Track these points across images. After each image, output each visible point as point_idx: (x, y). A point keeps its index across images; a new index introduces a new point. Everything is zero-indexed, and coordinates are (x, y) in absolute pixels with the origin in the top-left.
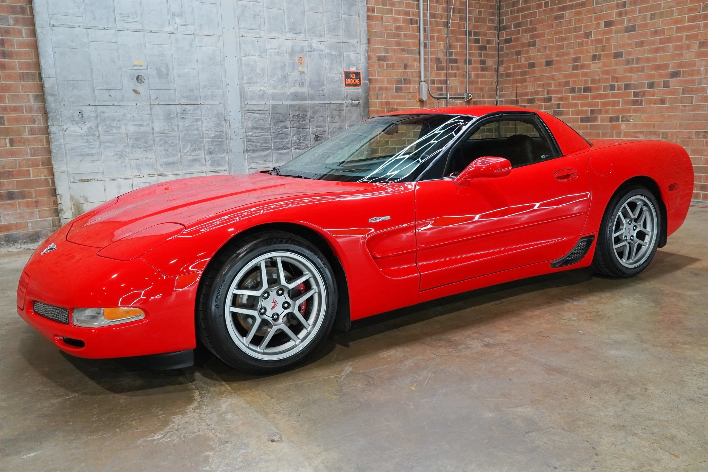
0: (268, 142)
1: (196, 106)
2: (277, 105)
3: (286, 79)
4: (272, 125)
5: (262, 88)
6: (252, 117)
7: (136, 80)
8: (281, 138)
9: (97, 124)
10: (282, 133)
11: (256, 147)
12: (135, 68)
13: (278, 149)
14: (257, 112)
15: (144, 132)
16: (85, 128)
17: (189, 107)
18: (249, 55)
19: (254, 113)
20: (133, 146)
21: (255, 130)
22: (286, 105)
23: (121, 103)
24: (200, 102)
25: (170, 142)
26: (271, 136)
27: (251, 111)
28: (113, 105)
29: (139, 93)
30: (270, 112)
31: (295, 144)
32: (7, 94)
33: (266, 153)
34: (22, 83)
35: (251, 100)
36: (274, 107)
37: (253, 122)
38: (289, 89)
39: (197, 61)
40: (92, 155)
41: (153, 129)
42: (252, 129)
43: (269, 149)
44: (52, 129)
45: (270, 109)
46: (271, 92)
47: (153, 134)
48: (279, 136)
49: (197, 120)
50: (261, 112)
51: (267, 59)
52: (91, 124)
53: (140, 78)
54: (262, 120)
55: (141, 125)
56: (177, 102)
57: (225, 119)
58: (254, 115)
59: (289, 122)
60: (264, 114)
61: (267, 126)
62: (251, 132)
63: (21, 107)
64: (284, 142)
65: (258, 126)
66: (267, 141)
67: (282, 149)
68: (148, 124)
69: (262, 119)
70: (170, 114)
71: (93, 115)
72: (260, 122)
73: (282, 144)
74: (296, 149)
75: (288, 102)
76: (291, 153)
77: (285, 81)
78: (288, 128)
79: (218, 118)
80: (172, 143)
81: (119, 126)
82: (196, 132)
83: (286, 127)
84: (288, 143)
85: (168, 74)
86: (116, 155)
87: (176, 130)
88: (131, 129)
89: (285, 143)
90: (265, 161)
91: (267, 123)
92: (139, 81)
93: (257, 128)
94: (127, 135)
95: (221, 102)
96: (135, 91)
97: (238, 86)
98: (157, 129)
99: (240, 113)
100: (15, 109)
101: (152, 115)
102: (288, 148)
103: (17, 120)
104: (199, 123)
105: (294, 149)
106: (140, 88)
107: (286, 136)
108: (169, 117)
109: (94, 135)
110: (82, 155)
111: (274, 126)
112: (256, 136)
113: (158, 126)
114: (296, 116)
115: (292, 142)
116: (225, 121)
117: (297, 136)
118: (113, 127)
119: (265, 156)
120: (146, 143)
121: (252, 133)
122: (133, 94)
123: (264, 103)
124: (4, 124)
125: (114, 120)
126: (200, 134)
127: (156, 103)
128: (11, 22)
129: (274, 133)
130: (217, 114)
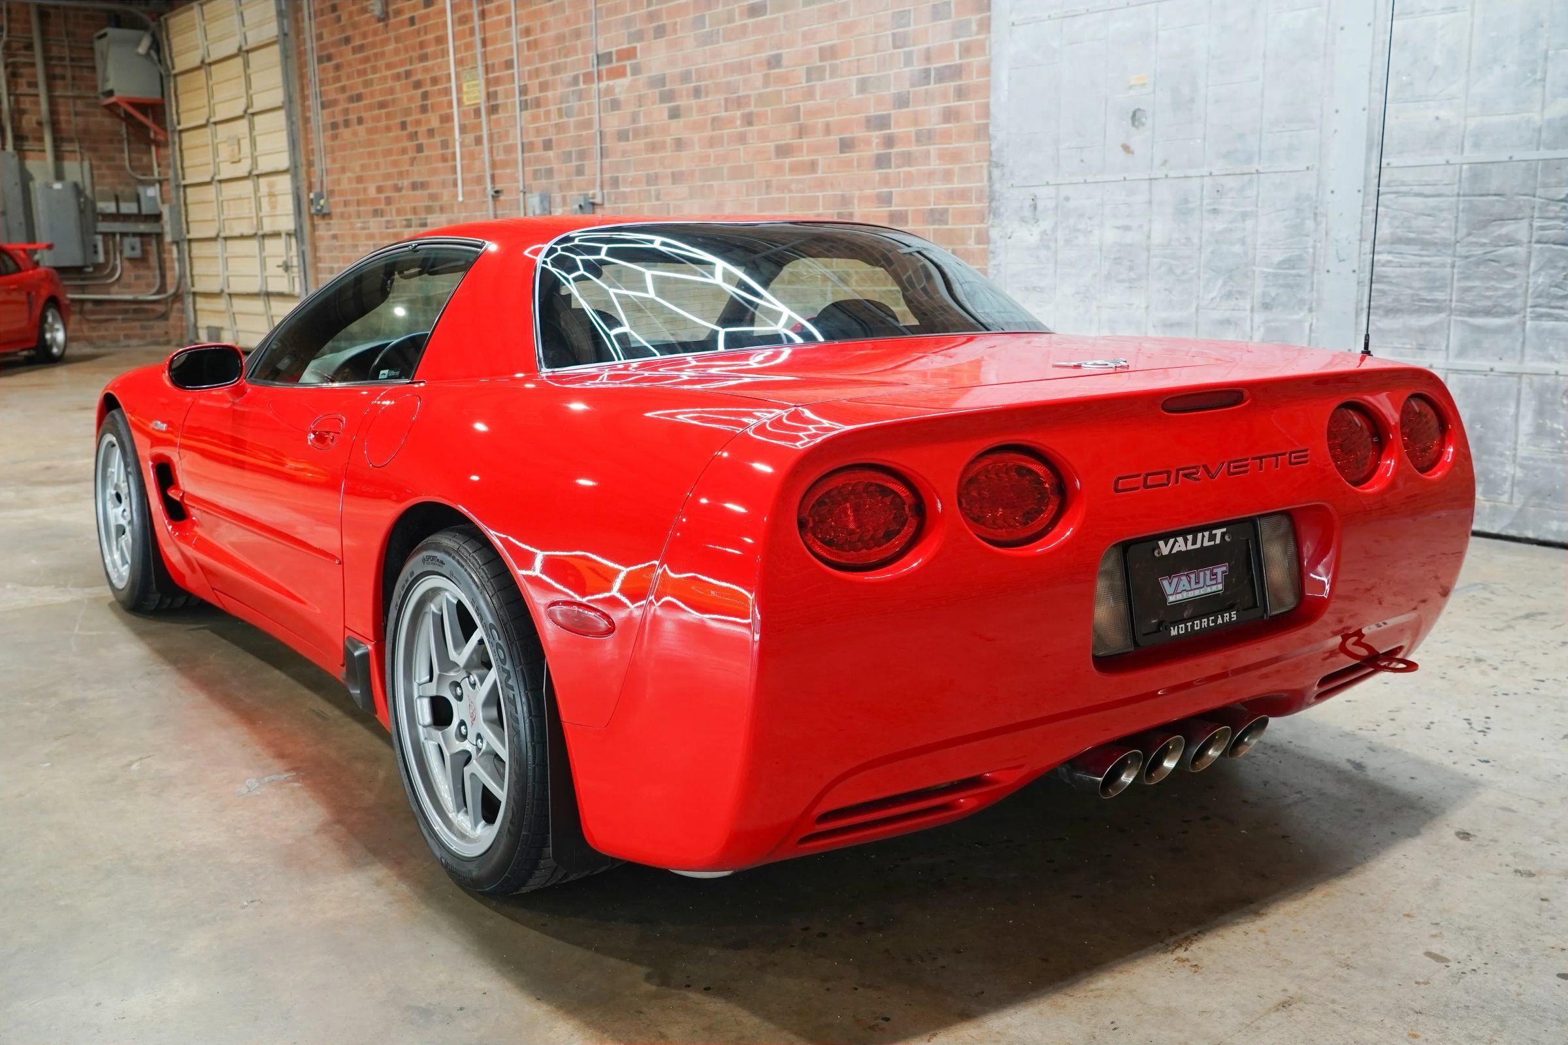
0: (1441, 288)
1: (1247, 178)
2: (1489, 166)
3: (1534, 72)
4: (1463, 231)
5: (1442, 113)
6: (1395, 207)
7: (1130, 122)
8: (1486, 277)
9: (1056, 223)
10: (1493, 261)
11: (1396, 300)
12: (1132, 93)
13: (1472, 313)
14: (1416, 189)
15: (1131, 245)
16: (1036, 231)
17: (1230, 182)
18: (1412, 13)
19: (1406, 194)
20: (1108, 277)
21: (1401, 248)
22: (1523, 164)
23: (1099, 178)
24: (1258, 167)
25: (1178, 271)
26: (1453, 266)
27: (1394, 189)
28: (1085, 182)
29: (1132, 153)
30: (1460, 188)
31: (1540, 301)
32: (956, 167)
33: (1428, 320)
34: (978, 143)
35: (1401, 152)
36: (1478, 172)
37: (1396, 223)
38: (1543, 107)
39: (1265, 55)
40: (1041, 290)
41: (1149, 237)
42: (1392, 243)
43: (1439, 310)
44: (994, 234)
45: (1460, 181)
46: (1472, 123)
47: (1148, 250)
48: (1482, 268)
49: (1244, 216)
50: (1428, 190)
51: (1472, 14)
52: (1046, 224)
53: (1138, 114)
54: (1429, 215)
55: (1127, 228)
56: (1205, 171)
57: (1315, 214)
58: (1402, 200)
59: (1525, 224)
60: (1439, 195)
61: (1443, 234)
62: (1389, 253)
63: (970, 189)
64: (1496, 289)
65: (1412, 235)
66: (1438, 284)
67: (1487, 312)
68: (1141, 226)
69: (1427, 212)
70: (1186, 201)
71: (1052, 204)
72: (1421, 223)
73: (1489, 298)
74: (1540, 317)
75: (1533, 155)
76: (1518, 329)
77: (1529, 81)
78: (1517, 243)
79: (1298, 210)
80: (1184, 273)
81: (1089, 229)
82: (1238, 248)
83: (1512, 242)
84: (1511, 295)
85: (1192, 101)
86: (1078, 293)
87: (1196, 240)
88: (1111, 236)
89: (1500, 293)
90: (1421, 348)
91: (1443, 224)
92: (1137, 123)
93: (1409, 242)
94: (1101, 250)
95: (1308, 164)
96: (1126, 148)
97: (1366, 112)
98: (1157, 238)
99: (1361, 195)
100: (964, 195)
101: (1150, 202)
102: (1511, 312)
103: (963, 216)
104: (1249, 224)
105: (1532, 319)
106: (1137, 140)
107: (1510, 270)
108: (1183, 210)
109: (1048, 248)
110: (1026, 289)
111: (1469, 234)
112: (1401, 266)
113: (1161, 230)
114: (1562, 200)
115: (1530, 291)
116: (1315, 219)
117: (1552, 272)
118: (1078, 230)
119: (1423, 331)
120: (1131, 269)
121: (1390, 257)
122: (1122, 154)
123: (1440, 160)
124: (947, 224)
125: (1082, 216)
126: (1246, 253)
127: (1161, 174)
128: (974, 28)
129: (1467, 257)
130: (1297, 199)
